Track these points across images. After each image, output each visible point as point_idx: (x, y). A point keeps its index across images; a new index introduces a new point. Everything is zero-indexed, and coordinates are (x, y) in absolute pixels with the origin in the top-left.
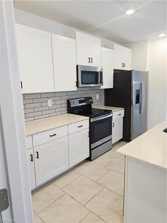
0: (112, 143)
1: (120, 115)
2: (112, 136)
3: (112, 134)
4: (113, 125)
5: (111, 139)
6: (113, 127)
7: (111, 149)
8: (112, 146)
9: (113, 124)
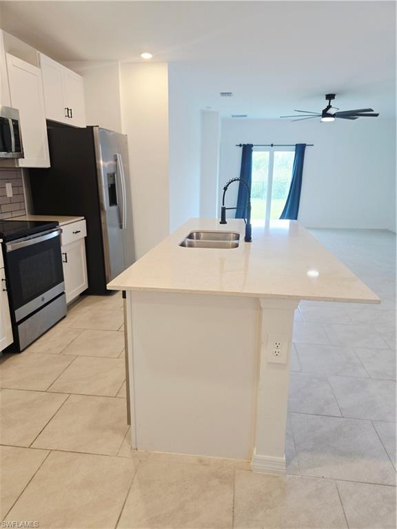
0: (68, 302)
1: (77, 232)
2: (64, 285)
3: (63, 280)
4: (64, 259)
5: (63, 293)
6: (64, 264)
7: (65, 317)
8: (66, 308)
9: (63, 256)
